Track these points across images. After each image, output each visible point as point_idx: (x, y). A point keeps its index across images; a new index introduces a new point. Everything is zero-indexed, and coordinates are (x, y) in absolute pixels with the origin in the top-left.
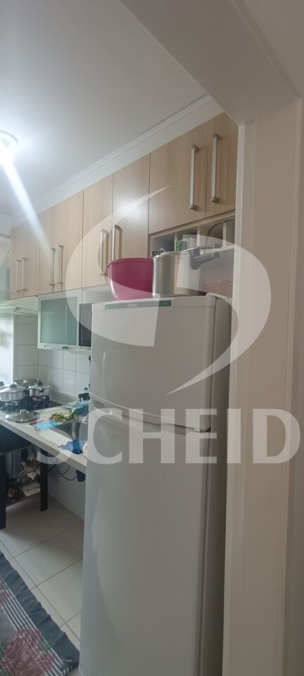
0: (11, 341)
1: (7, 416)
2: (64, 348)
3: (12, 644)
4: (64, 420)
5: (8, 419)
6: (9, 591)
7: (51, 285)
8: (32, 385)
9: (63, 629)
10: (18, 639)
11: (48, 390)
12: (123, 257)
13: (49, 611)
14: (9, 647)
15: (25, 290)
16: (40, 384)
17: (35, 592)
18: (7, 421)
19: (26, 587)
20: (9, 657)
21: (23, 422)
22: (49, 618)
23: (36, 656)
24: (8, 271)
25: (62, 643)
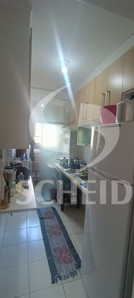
0: (69, 142)
1: (65, 170)
2: (86, 145)
3: (60, 249)
4: (85, 175)
5: (65, 171)
6: (62, 232)
7: (82, 119)
8: (75, 160)
9: (78, 253)
10: (62, 249)
11: (81, 162)
12: (110, 105)
13: (74, 244)
14: (59, 250)
15: (74, 122)
16: (78, 159)
17: (70, 236)
18: (64, 172)
19: (67, 233)
20: (59, 253)
21: (70, 173)
22: (73, 246)
23: (67, 257)
24: (69, 114)
25: (76, 257)
